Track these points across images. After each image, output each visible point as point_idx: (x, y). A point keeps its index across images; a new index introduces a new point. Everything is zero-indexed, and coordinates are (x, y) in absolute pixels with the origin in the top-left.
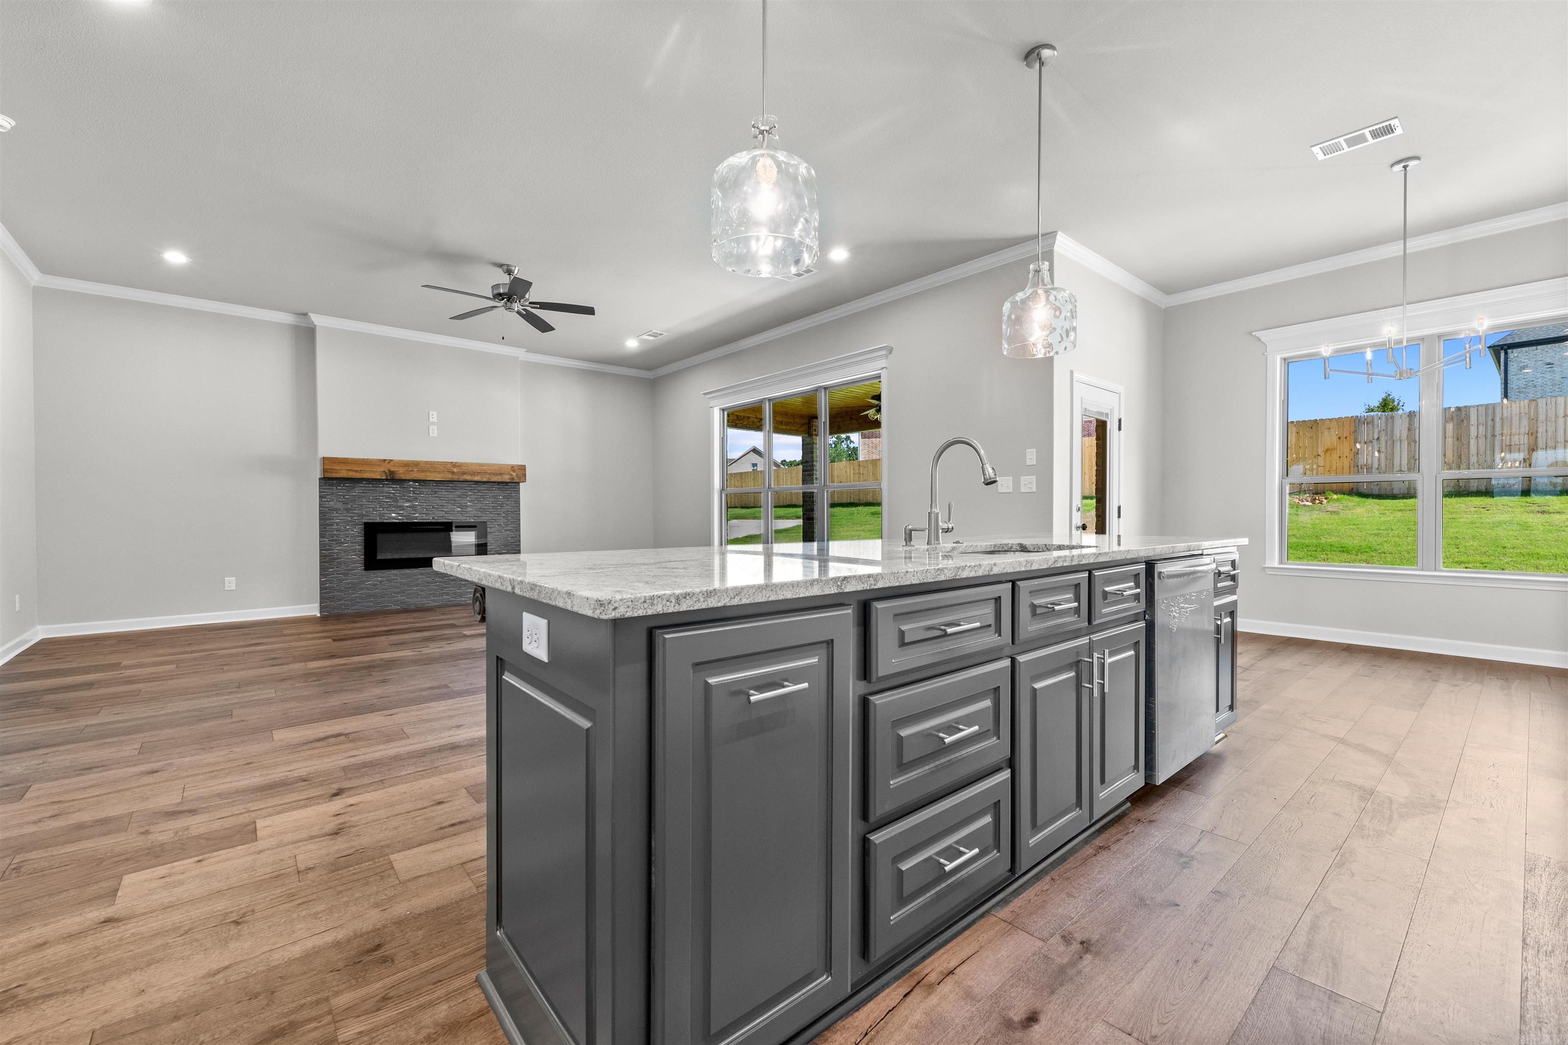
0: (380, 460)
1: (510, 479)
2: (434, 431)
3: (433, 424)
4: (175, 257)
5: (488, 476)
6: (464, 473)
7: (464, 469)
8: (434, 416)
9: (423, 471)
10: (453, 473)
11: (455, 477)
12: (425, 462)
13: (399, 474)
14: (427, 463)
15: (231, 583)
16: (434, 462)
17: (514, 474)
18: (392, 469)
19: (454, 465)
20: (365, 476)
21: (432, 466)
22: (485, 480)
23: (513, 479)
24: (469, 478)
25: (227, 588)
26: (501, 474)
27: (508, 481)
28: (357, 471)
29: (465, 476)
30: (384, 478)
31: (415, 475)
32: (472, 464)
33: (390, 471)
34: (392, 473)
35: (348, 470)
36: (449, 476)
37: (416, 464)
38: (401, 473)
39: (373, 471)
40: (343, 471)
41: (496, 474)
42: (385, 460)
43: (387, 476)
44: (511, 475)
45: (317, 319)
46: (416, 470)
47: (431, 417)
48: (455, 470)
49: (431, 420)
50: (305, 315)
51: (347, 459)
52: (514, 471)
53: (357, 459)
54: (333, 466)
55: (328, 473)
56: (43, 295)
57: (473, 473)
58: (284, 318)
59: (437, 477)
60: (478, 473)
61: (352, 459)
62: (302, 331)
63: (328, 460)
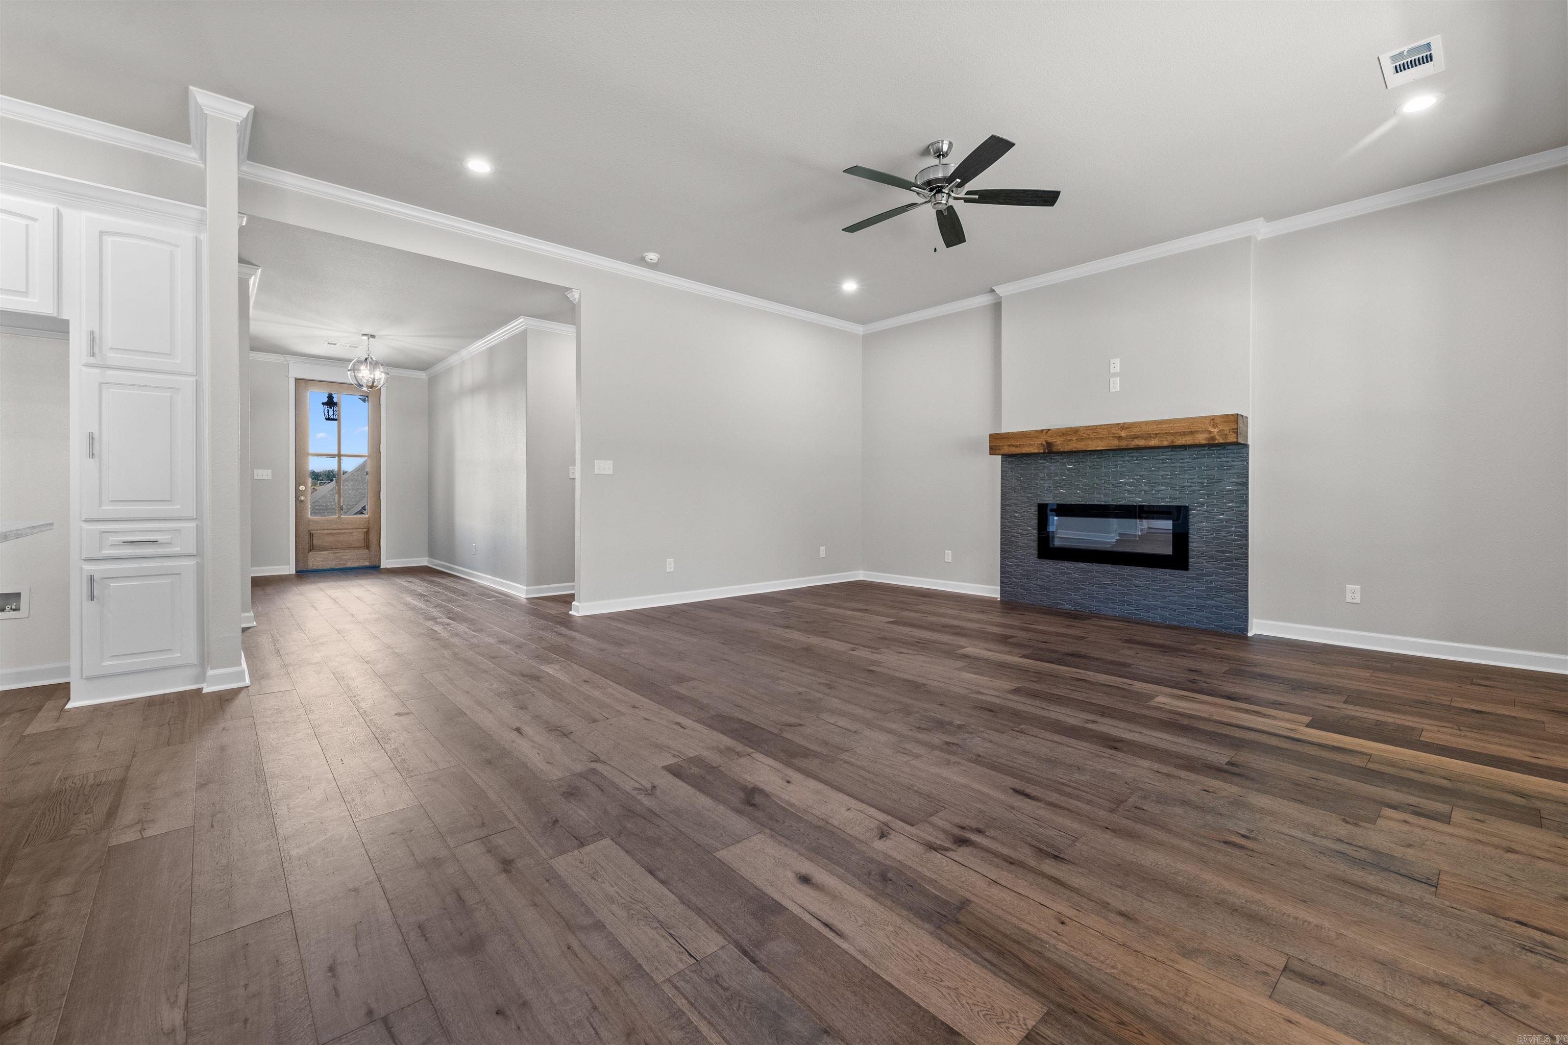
0: (1037, 431)
1: (1209, 439)
2: (1116, 385)
3: (1115, 375)
4: (850, 286)
5: (1170, 438)
6: (1136, 437)
7: (1136, 431)
8: (1116, 365)
9: (1083, 440)
10: (1120, 438)
11: (1124, 444)
15: (949, 556)
16: (1096, 426)
17: (1216, 430)
18: (1050, 440)
19: (1123, 426)
20: (1026, 450)
21: (1094, 431)
22: (1166, 443)
23: (1213, 438)
24: (1142, 443)
25: (947, 560)
26: (1192, 433)
27: (1204, 442)
28: (1016, 446)
29: (1136, 440)
30: (1042, 451)
32: (1147, 423)
33: (1047, 443)
34: (1049, 445)
35: (1009, 446)
36: (1115, 443)
37: (1075, 431)
38: (1060, 444)
40: (1005, 447)
41: (1184, 434)
42: (1043, 430)
43: (1044, 449)
44: (1210, 432)
45: (1006, 291)
46: (1074, 439)
47: (1112, 366)
48: (1123, 434)
49: (1112, 371)
50: (993, 291)
51: (1008, 433)
52: (1214, 426)
53: (1017, 433)
54: (997, 443)
55: (993, 450)
56: (867, 339)
57: (1149, 436)
58: (984, 300)
59: (1100, 445)
60: (1156, 434)
61: (1013, 434)
62: (997, 307)
63: (993, 437)
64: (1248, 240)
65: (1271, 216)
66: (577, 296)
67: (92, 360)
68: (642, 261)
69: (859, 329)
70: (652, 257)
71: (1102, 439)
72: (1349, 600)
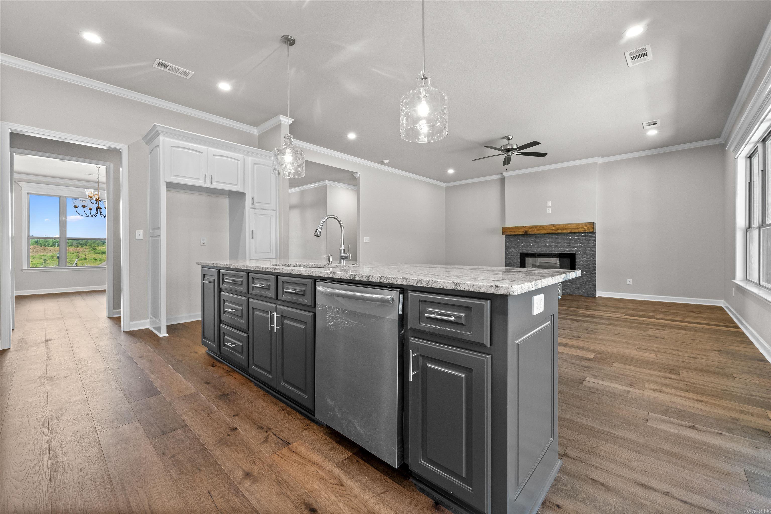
0: (521, 227)
1: (584, 231)
2: (549, 211)
3: (549, 207)
4: (451, 171)
5: (570, 230)
6: (558, 229)
7: (558, 227)
8: (549, 204)
9: (539, 230)
10: (552, 230)
11: (554, 232)
12: (540, 225)
13: (529, 232)
14: (540, 226)
16: (544, 225)
17: (586, 228)
19: (554, 226)
20: (516, 233)
21: (543, 227)
22: (569, 232)
23: (585, 230)
24: (560, 231)
26: (578, 228)
27: (582, 231)
28: (513, 232)
30: (523, 234)
31: (535, 232)
32: (562, 225)
33: (525, 231)
34: (526, 232)
36: (550, 231)
37: (536, 227)
38: (530, 231)
39: (519, 231)
41: (575, 229)
42: (524, 226)
43: (524, 233)
44: (584, 228)
45: (505, 174)
46: (536, 229)
47: (548, 204)
48: (554, 228)
50: (502, 174)
51: (510, 227)
52: (586, 226)
53: (513, 227)
54: (505, 231)
55: (504, 233)
56: (447, 189)
57: (563, 229)
58: (498, 177)
59: (545, 232)
60: (565, 228)
61: (512, 227)
62: (503, 180)
63: (504, 229)
64: (595, 163)
65: (603, 156)
66: (358, 175)
67: (252, 206)
68: (382, 163)
69: (444, 185)
70: (387, 161)
71: (546, 230)
72: (628, 283)
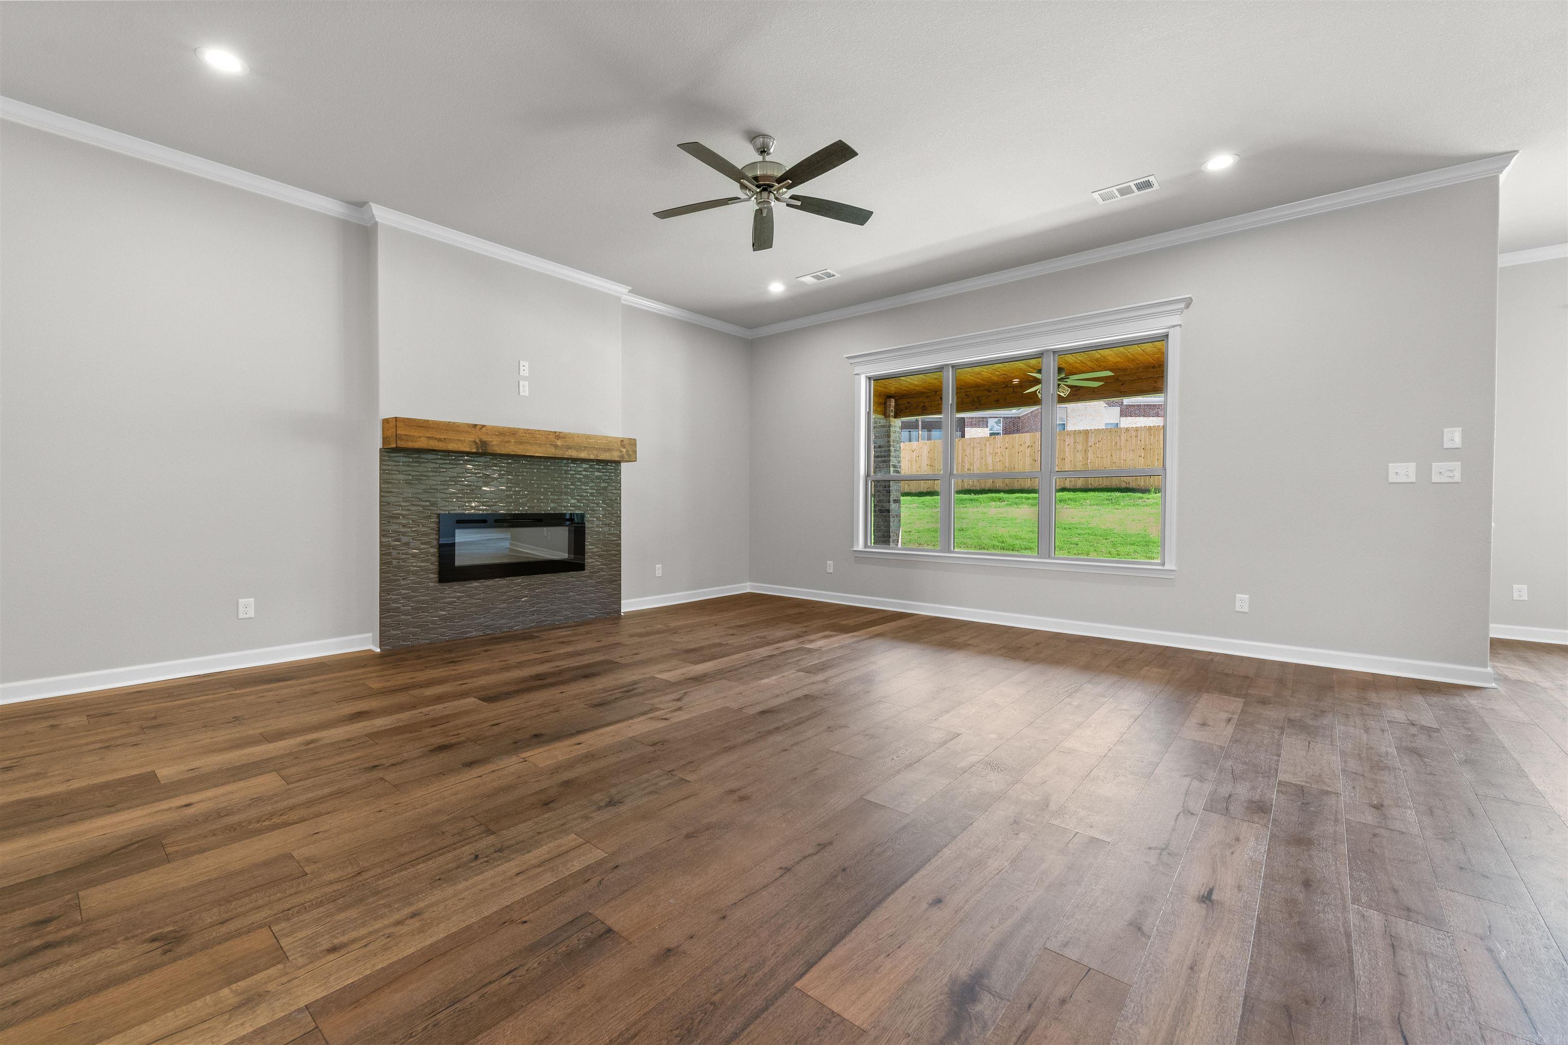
0: (469, 425)
1: (619, 456)
2: (524, 388)
3: (525, 379)
5: (595, 452)
6: (569, 448)
7: (569, 442)
9: (521, 443)
10: (556, 446)
12: (525, 430)
13: (493, 446)
14: (527, 431)
15: (247, 607)
16: (535, 431)
17: (624, 450)
18: (485, 438)
19: (558, 436)
20: (452, 446)
21: (531, 435)
25: (241, 616)
27: (616, 459)
28: (440, 440)
29: (570, 451)
30: (474, 450)
31: (512, 447)
32: (578, 436)
33: (481, 441)
34: (484, 443)
35: (428, 438)
36: (551, 452)
37: (513, 432)
38: (495, 445)
39: (461, 441)
40: (422, 439)
42: (476, 425)
43: (477, 448)
44: (621, 451)
45: (381, 214)
46: (513, 441)
47: (520, 368)
48: (559, 443)
49: (522, 373)
51: (428, 421)
52: (624, 446)
53: (440, 422)
57: (579, 448)
59: (538, 452)
60: (585, 447)
61: (434, 422)
64: (617, 299)
71: (540, 445)
